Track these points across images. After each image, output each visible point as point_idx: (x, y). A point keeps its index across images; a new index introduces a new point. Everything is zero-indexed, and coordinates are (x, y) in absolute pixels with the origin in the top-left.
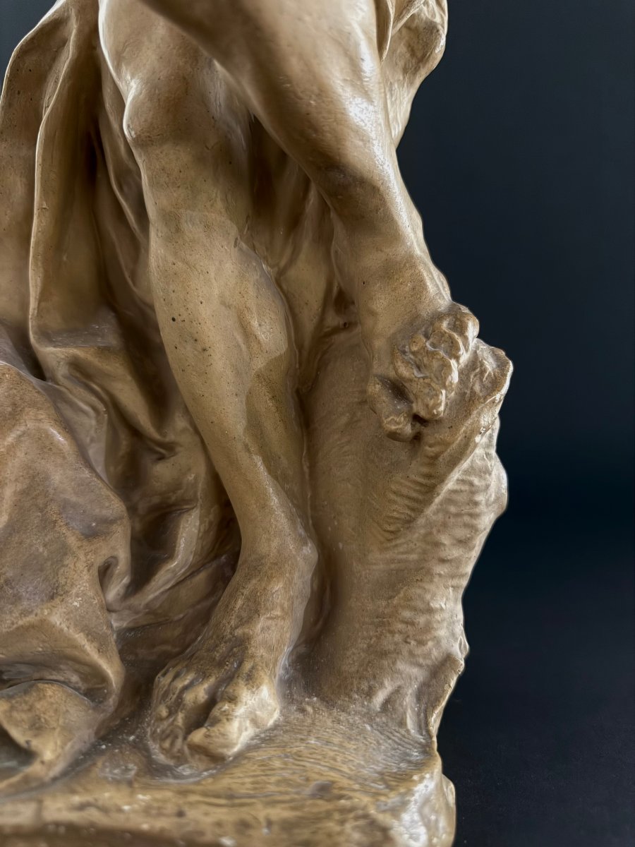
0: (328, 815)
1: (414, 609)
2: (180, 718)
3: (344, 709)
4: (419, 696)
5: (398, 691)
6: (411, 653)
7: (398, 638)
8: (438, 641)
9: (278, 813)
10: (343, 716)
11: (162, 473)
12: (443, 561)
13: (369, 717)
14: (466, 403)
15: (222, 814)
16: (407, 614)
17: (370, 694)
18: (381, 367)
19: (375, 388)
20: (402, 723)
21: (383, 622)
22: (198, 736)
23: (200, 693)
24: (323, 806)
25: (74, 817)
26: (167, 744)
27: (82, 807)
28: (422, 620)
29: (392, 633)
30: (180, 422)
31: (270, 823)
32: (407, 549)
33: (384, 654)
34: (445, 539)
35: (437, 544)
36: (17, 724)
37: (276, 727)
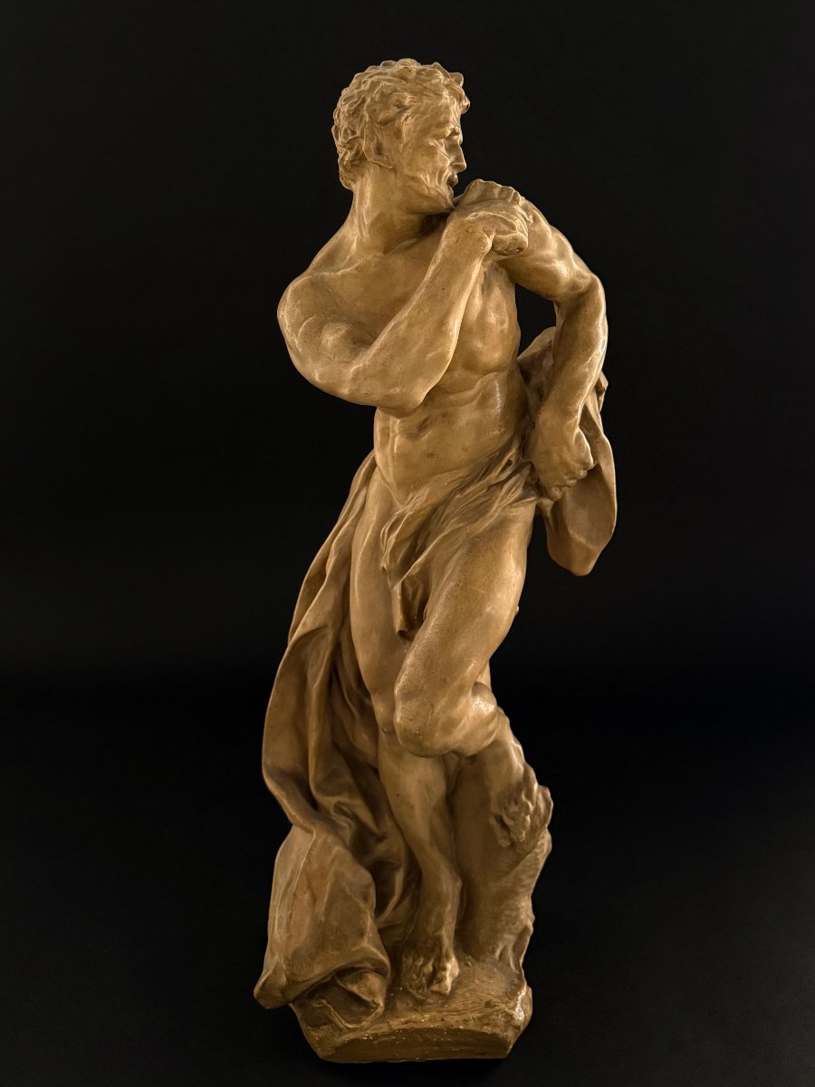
0: (492, 1014)
1: (512, 909)
2: (424, 980)
3: (484, 961)
4: (514, 949)
5: (505, 949)
6: (510, 929)
7: (504, 923)
8: (521, 921)
9: (476, 1015)
10: (485, 966)
11: (381, 849)
12: (523, 886)
13: (494, 964)
14: (534, 831)
15: (457, 1018)
16: (507, 912)
17: (493, 952)
18: (494, 808)
19: (493, 822)
20: (509, 965)
21: (496, 917)
22: (435, 988)
23: (429, 968)
24: (489, 1010)
25: (405, 1026)
26: (421, 991)
27: (406, 1023)
28: (514, 914)
29: (501, 921)
30: (389, 823)
31: (474, 1019)
32: (507, 882)
33: (498, 931)
34: (524, 877)
35: (520, 880)
36: (363, 994)
37: (459, 975)
